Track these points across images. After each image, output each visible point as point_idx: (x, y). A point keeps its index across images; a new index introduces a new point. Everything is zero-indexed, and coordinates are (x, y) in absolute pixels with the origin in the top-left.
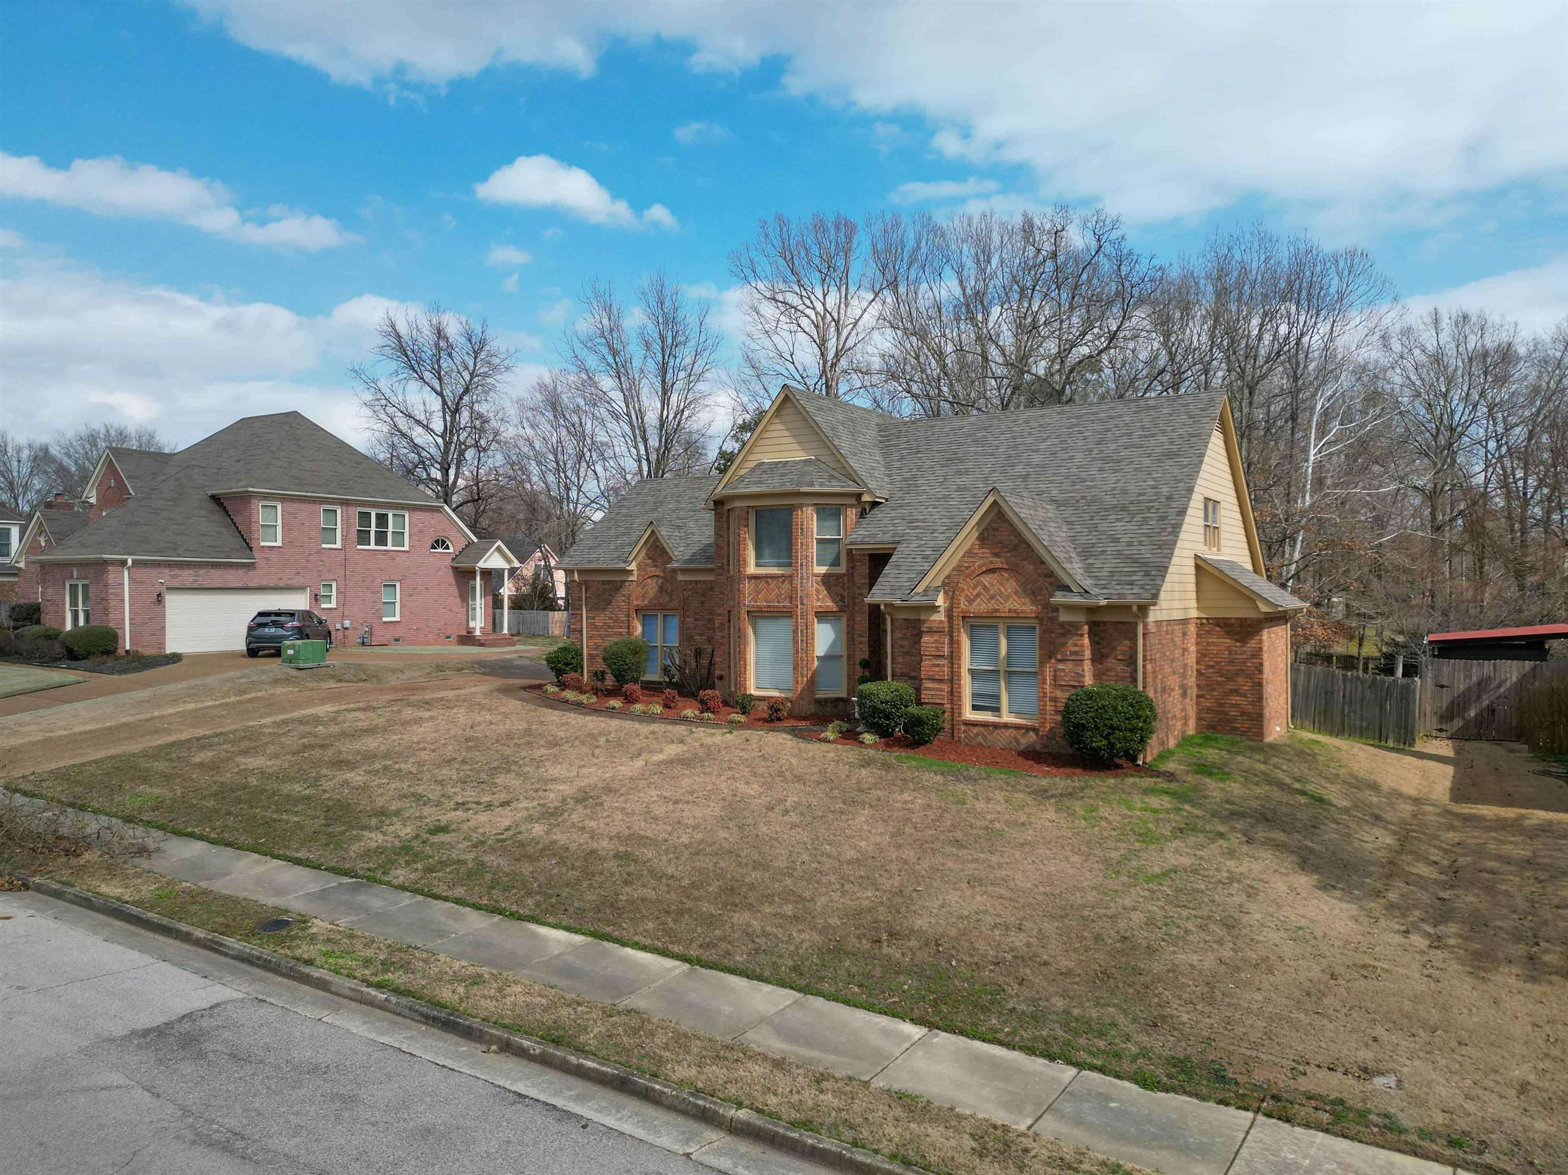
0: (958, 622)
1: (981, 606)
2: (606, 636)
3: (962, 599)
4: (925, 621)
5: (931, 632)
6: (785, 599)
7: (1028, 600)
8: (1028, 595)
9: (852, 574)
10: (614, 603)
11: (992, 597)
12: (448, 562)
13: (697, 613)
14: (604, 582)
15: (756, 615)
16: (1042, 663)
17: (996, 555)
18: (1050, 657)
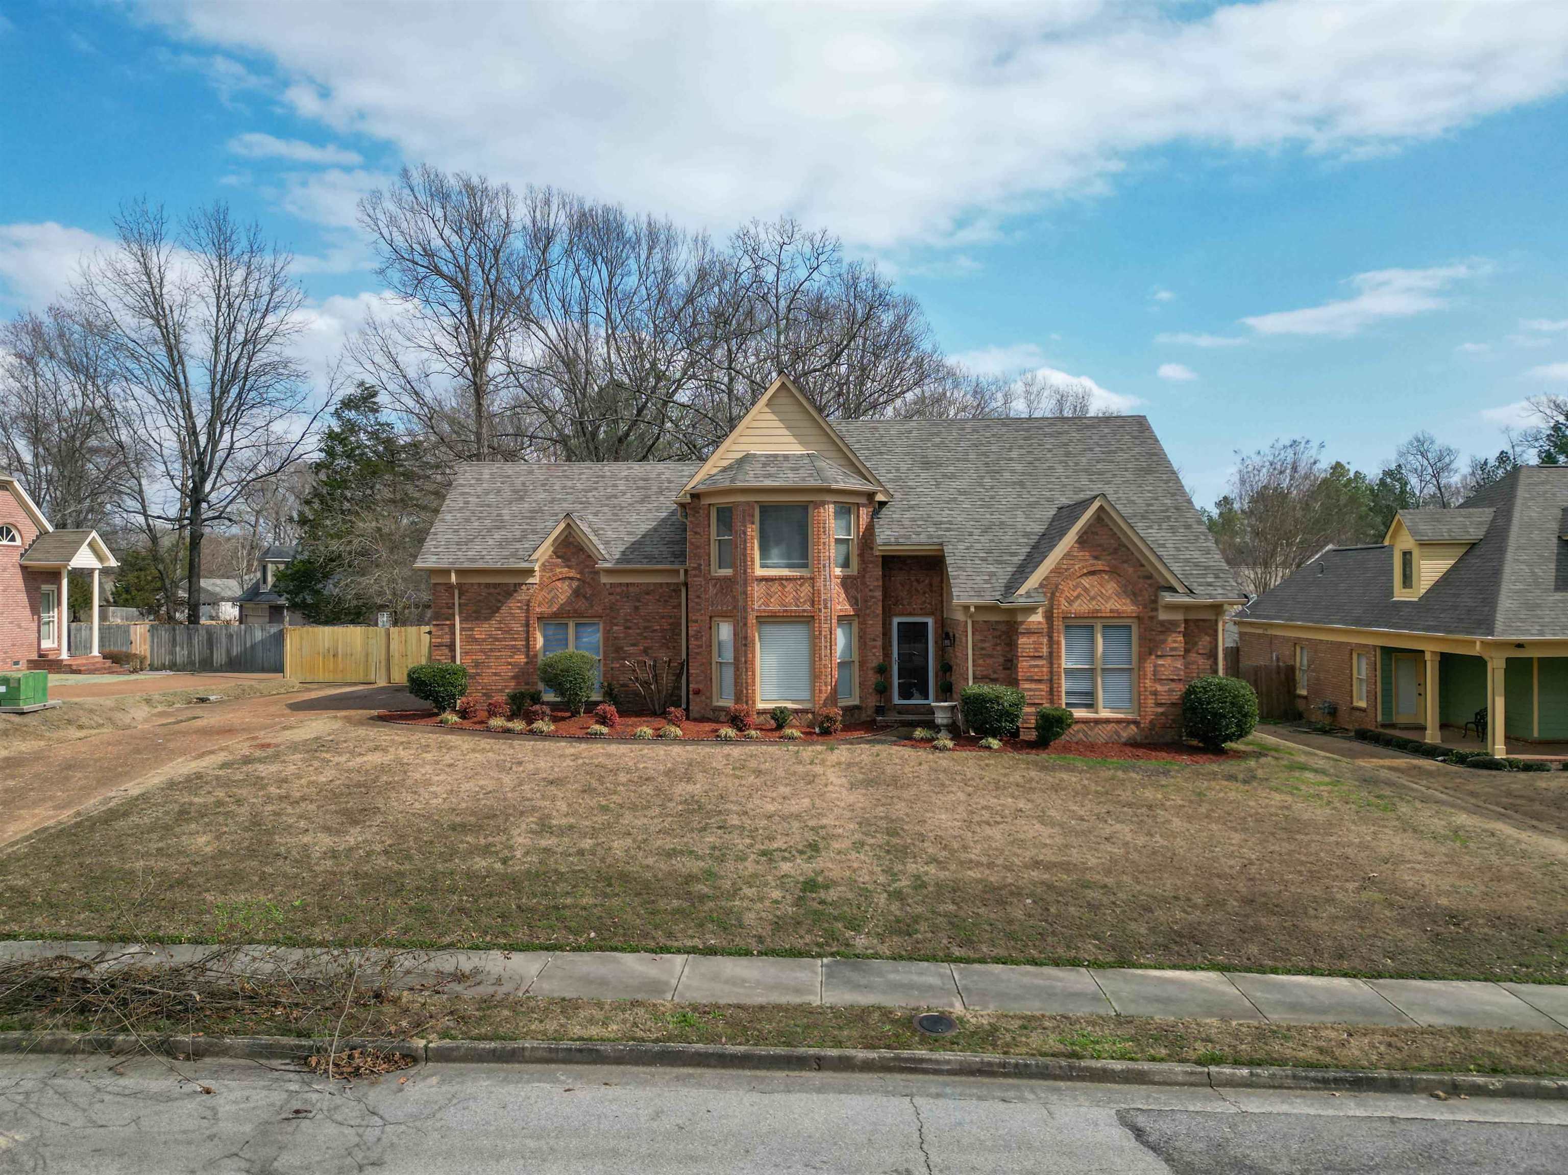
0: (1058, 624)
1: (1081, 607)
2: (491, 650)
3: (1063, 601)
4: (1022, 623)
5: (1030, 633)
6: (805, 602)
7: (1128, 601)
8: (1128, 596)
9: (864, 576)
10: (504, 609)
11: (1093, 598)
12: (16, 558)
13: (627, 620)
14: (488, 585)
15: (769, 619)
16: (1142, 659)
17: (1096, 558)
18: (1150, 654)
